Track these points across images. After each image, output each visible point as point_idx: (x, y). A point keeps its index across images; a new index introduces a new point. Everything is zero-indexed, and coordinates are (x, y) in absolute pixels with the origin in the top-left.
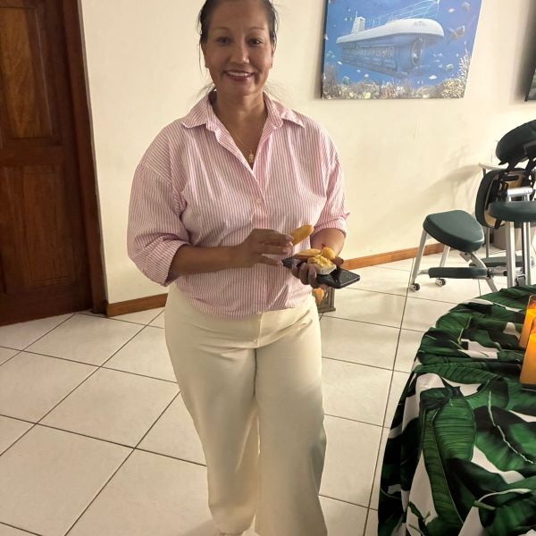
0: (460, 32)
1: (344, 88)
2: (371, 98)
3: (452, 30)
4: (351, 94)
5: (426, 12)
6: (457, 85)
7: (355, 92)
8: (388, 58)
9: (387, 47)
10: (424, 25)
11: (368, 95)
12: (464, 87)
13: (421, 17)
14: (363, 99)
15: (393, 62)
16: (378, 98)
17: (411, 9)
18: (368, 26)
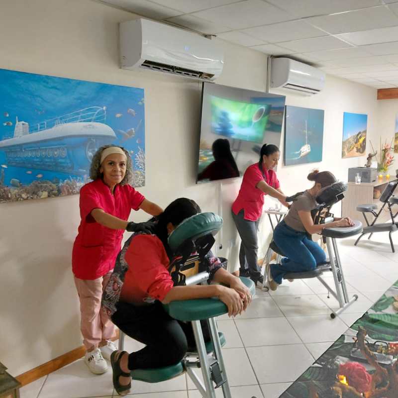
0: (130, 133)
1: (14, 191)
2: (49, 196)
3: (122, 131)
4: (24, 196)
5: (94, 117)
6: (137, 177)
7: (28, 193)
8: (62, 158)
9: (59, 148)
10: (93, 127)
11: (45, 194)
12: (144, 178)
13: (90, 121)
14: (39, 199)
15: (68, 161)
16: (56, 195)
17: (78, 114)
18: (32, 129)
